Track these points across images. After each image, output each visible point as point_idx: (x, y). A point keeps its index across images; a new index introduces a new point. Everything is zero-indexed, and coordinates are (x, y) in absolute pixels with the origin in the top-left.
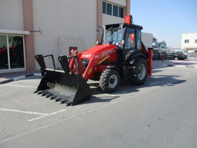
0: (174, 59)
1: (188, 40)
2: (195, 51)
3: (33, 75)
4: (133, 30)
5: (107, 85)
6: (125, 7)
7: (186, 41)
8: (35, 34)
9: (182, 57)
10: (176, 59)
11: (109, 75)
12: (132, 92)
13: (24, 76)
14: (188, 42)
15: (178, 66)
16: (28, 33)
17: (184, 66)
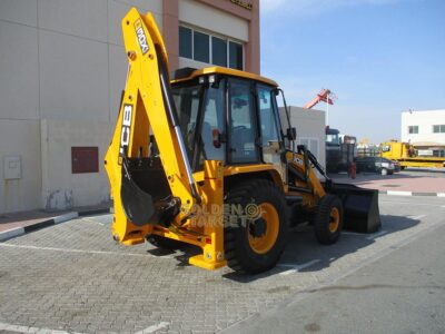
1: (417, 128)
2: (435, 153)
6: (245, 43)
7: (413, 130)
14: (416, 132)
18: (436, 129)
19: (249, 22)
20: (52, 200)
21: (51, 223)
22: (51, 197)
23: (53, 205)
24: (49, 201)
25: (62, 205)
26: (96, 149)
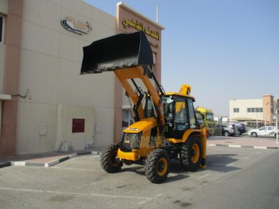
1: (238, 109)
3: (10, 164)
7: (236, 110)
14: (238, 111)
15: (230, 146)
16: (8, 97)
17: (239, 146)
18: (249, 110)
19: (156, 54)
20: (62, 147)
21: (68, 158)
22: (62, 145)
23: (62, 149)
24: (60, 147)
25: (67, 150)
26: (83, 120)
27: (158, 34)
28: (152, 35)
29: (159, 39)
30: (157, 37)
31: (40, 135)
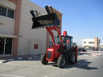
0: (81, 51)
1: (85, 42)
2: (89, 47)
3: (17, 58)
4: (70, 39)
5: (61, 64)
8: (19, 37)
9: (84, 50)
10: (82, 51)
11: (62, 59)
12: (71, 68)
13: (13, 59)
14: (85, 43)
15: (84, 55)
16: (16, 37)
17: (87, 55)
18: (89, 43)
24: (30, 54)
26: (38, 45)
27: (61, 16)
28: (59, 16)
29: (61, 18)
30: (61, 17)
31: (24, 50)
